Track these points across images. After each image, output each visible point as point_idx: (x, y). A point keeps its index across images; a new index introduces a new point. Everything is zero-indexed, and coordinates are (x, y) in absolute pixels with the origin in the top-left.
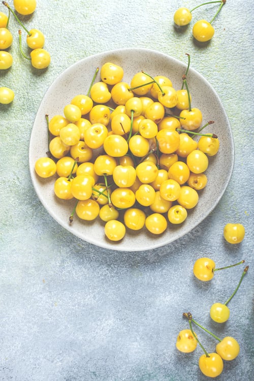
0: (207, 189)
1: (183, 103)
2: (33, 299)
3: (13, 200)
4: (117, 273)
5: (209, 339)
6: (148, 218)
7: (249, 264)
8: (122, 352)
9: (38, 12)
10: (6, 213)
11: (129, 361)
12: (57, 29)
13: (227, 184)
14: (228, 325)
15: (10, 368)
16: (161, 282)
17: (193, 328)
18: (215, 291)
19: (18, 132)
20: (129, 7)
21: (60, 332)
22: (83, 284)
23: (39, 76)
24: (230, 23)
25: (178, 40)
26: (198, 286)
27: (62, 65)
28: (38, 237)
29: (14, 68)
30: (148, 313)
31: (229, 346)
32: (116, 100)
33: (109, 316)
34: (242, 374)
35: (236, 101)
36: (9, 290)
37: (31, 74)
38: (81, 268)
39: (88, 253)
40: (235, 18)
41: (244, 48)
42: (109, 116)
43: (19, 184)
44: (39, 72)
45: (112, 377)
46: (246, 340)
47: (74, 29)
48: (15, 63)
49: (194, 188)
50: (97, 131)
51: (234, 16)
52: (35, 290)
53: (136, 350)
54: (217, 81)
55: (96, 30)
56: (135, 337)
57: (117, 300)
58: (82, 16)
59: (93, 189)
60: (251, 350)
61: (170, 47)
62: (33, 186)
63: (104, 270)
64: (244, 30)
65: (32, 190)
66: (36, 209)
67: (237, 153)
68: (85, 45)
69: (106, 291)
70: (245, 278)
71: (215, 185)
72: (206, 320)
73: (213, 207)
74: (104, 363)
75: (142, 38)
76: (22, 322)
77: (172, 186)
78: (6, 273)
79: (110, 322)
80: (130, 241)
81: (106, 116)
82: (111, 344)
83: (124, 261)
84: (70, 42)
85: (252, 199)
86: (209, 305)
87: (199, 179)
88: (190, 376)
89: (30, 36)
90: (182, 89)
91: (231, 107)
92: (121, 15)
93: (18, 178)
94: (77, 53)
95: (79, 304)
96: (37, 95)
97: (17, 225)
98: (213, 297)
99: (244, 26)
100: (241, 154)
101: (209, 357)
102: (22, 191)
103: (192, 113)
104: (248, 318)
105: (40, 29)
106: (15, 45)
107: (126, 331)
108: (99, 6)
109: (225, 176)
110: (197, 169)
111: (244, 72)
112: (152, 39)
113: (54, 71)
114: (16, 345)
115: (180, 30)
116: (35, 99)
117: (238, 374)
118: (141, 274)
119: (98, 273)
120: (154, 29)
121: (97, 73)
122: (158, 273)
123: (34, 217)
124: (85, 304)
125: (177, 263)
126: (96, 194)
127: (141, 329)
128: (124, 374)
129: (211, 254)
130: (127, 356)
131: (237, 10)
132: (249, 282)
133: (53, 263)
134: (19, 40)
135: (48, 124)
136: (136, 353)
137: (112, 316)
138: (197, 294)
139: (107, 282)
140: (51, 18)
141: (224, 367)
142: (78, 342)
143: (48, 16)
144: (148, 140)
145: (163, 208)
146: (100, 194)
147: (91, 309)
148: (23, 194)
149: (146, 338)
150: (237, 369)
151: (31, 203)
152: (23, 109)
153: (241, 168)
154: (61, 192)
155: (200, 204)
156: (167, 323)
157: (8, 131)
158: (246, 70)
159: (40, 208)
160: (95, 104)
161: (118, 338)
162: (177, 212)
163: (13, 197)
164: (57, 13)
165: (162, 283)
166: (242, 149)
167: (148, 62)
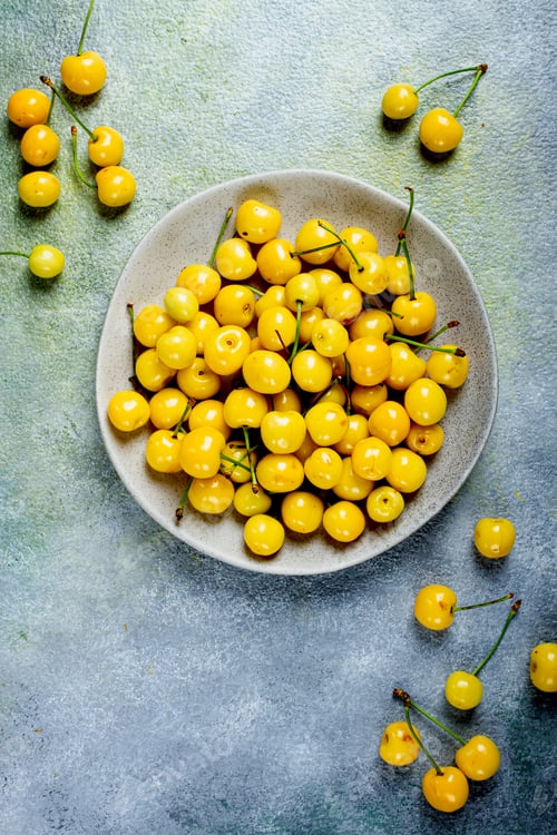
0: (444, 452)
1: (399, 283)
2: (105, 663)
3: (64, 468)
4: (267, 612)
5: (444, 739)
6: (327, 511)
7: (522, 597)
8: (276, 763)
9: (108, 88)
10: (51, 494)
11: (289, 778)
12: (147, 123)
13: (483, 445)
14: (479, 712)
15: (63, 792)
16: (352, 629)
17: (411, 718)
18: (455, 647)
19: (72, 333)
20: (292, 78)
21: (157, 724)
22: (201, 634)
23: (113, 219)
24: (494, 113)
25: (391, 148)
26: (422, 638)
27: (158, 197)
28: (115, 540)
29: (63, 202)
30: (326, 689)
31: (481, 755)
32: (266, 275)
33: (252, 693)
34: (504, 803)
35: (504, 273)
36: (59, 644)
37: (97, 215)
38: (196, 602)
39: (210, 574)
40: (504, 102)
41: (521, 165)
42: (252, 308)
43: (75, 437)
44: (112, 213)
45: (257, 809)
46: (512, 740)
47: (182, 123)
48: (64, 192)
49: (417, 453)
50: (229, 343)
51: (502, 99)
52: (108, 644)
53: (304, 760)
54: (467, 231)
55: (226, 125)
56: (301, 734)
57: (268, 663)
58: (198, 96)
59: (222, 457)
60: (522, 759)
61: (374, 162)
62: (103, 441)
63: (242, 606)
64: (522, 127)
65: (101, 449)
66: (109, 486)
67: (503, 378)
68: (205, 156)
69: (247, 647)
70: (514, 623)
71: (458, 446)
72: (437, 702)
73: (455, 490)
74: (241, 783)
75: (319, 143)
76: (86, 705)
77: (376, 453)
78: (52, 610)
79: (254, 705)
80: (294, 553)
81: (247, 308)
82: (255, 746)
83: (281, 588)
84: (175, 150)
85: (530, 468)
86: (444, 675)
87: (427, 436)
88: (405, 808)
89: (95, 141)
90: (397, 254)
91: (492, 286)
92: (276, 95)
93: (73, 426)
94: (189, 172)
95: (194, 671)
96: (109, 257)
97: (73, 517)
98: (452, 660)
99: (521, 119)
100: (510, 379)
101: (442, 774)
102: (81, 451)
103: (415, 304)
104: (517, 699)
105: (113, 122)
106: (65, 154)
107: (283, 723)
108: (232, 76)
109: (479, 428)
110: (425, 418)
111: (520, 213)
112: (338, 145)
113: (141, 211)
114: (73, 748)
115: (393, 126)
116: (104, 265)
117: (496, 804)
118: (314, 615)
119: (231, 611)
120: (343, 123)
121: (227, 220)
122: (346, 611)
123: (106, 502)
124: (205, 672)
125: (384, 592)
126: (229, 465)
127: (313, 718)
128: (280, 804)
129: (449, 575)
130: (285, 769)
131: (510, 86)
132: (521, 631)
133: (143, 591)
134: (73, 146)
135: (132, 321)
136: (303, 764)
137: (257, 694)
138: (422, 652)
139: (247, 629)
140: (135, 99)
141: (470, 792)
142: (192, 743)
143: (130, 96)
144: (330, 360)
145: (357, 492)
146: (236, 465)
147: (217, 680)
148: (85, 457)
149: (322, 737)
150: (495, 795)
151: (100, 475)
152: (82, 286)
153: (511, 408)
154: (160, 459)
155: (429, 483)
156: (362, 707)
157: (53, 332)
158: (524, 210)
159: (116, 484)
160: (225, 282)
161: (269, 736)
162: (385, 500)
163: (64, 463)
164: (147, 88)
165: (353, 632)
166: (512, 369)
167: (329, 197)
